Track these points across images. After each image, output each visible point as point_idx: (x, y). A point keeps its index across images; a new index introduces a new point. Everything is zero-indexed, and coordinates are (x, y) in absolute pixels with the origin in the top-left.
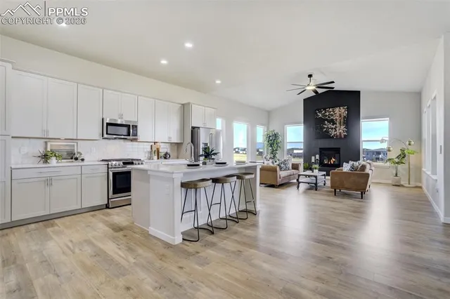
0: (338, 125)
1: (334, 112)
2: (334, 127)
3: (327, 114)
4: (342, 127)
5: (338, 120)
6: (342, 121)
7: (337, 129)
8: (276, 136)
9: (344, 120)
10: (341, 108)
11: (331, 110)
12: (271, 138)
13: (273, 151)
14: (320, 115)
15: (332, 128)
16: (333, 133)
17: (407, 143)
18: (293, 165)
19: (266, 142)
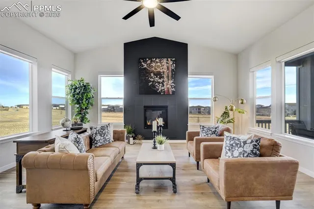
0: (166, 79)
1: (161, 63)
2: (161, 81)
3: (153, 64)
4: (171, 82)
5: (166, 73)
6: (170, 74)
7: (165, 84)
8: (86, 88)
9: (172, 74)
10: (169, 59)
11: (157, 60)
12: (78, 91)
13: (82, 109)
14: (145, 66)
15: (159, 83)
16: (160, 88)
17: (240, 102)
18: (115, 132)
19: (70, 97)
